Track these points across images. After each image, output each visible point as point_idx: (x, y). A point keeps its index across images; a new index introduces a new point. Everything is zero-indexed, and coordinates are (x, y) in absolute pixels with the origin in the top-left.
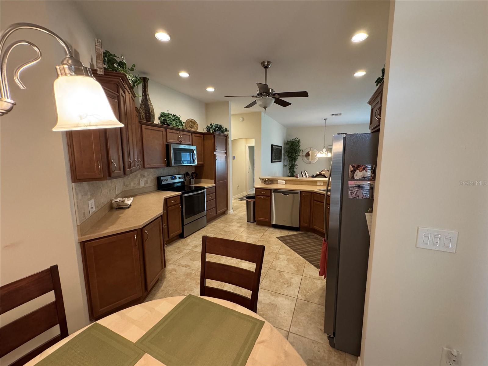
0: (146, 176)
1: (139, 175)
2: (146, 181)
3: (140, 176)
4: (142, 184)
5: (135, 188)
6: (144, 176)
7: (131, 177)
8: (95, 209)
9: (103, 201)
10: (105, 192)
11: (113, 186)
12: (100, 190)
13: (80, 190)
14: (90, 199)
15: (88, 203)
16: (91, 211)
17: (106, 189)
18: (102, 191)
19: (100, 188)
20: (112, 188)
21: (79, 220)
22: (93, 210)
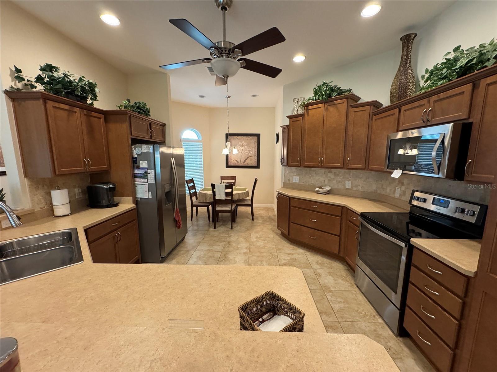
2: (403, 191)
3: (398, 182)
4: (397, 193)
6: (403, 184)
7: (389, 181)
8: (298, 182)
9: (313, 182)
10: (319, 179)
11: (339, 179)
12: (311, 175)
13: (288, 169)
14: (296, 176)
15: (293, 177)
16: (294, 181)
17: (322, 177)
18: (313, 176)
19: (311, 174)
20: (337, 180)
21: (284, 181)
22: (296, 182)
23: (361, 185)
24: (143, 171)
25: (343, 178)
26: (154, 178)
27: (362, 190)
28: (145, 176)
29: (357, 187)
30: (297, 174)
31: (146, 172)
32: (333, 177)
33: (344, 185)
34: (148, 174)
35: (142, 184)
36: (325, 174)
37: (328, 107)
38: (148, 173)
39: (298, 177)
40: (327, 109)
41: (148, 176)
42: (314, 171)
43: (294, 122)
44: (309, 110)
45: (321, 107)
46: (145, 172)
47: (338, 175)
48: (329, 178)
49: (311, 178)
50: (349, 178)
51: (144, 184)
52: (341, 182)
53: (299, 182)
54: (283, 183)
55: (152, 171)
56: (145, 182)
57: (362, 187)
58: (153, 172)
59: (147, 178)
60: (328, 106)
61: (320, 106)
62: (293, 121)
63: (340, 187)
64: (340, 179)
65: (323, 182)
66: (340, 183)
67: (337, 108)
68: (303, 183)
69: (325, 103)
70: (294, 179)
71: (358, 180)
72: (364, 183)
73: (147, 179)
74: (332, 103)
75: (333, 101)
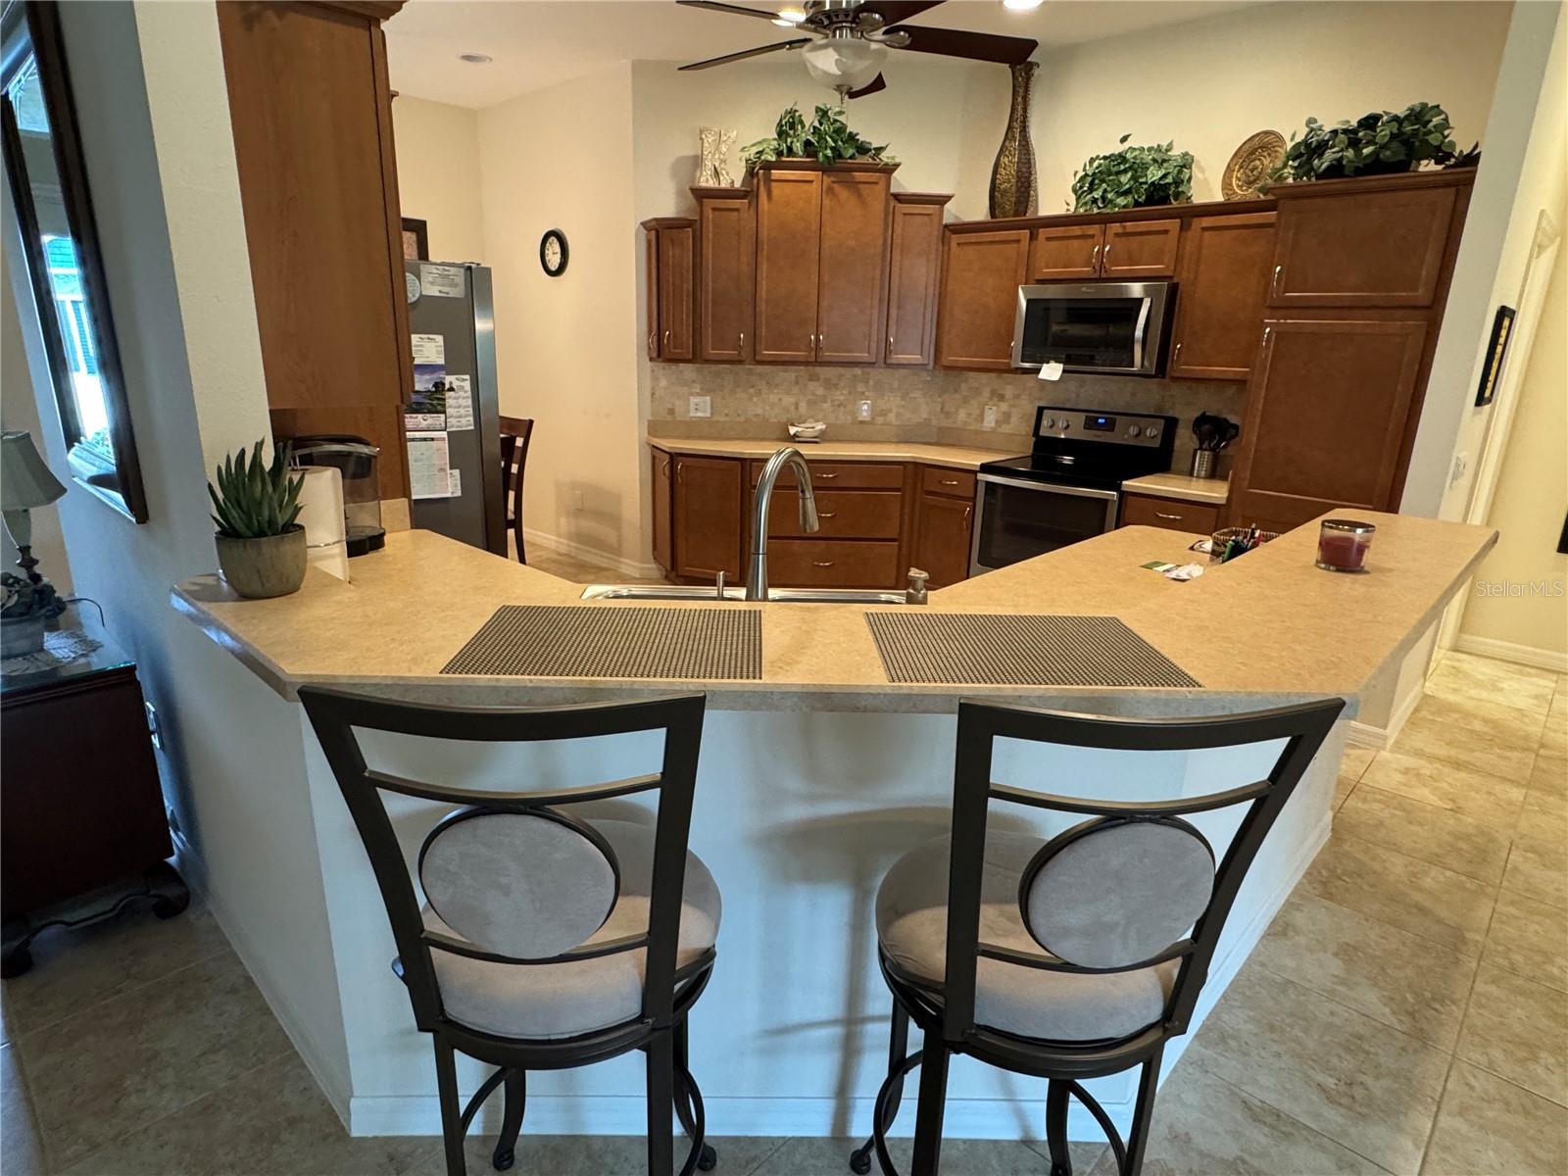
0: (1007, 397)
1: (986, 393)
2: (1004, 413)
3: (989, 395)
4: (990, 419)
5: (968, 428)
6: (1002, 398)
7: (965, 393)
8: (708, 415)
9: (760, 411)
10: (780, 399)
11: (839, 396)
12: (752, 390)
13: (666, 375)
14: (698, 394)
15: (689, 400)
16: (692, 414)
17: (788, 394)
18: (759, 393)
19: (753, 387)
20: (832, 401)
21: (652, 414)
22: (700, 414)
23: (895, 410)
24: (428, 381)
25: (850, 393)
26: (471, 409)
27: (897, 423)
28: (433, 400)
29: (886, 415)
30: (702, 389)
31: (439, 386)
32: (820, 391)
33: (854, 414)
34: (448, 394)
35: (425, 439)
36: (797, 383)
37: (835, 185)
38: (447, 386)
39: (708, 398)
40: (830, 190)
41: (449, 402)
42: (761, 376)
43: (717, 213)
44: (774, 184)
45: (812, 182)
46: (436, 385)
47: (836, 386)
48: (810, 397)
49: (755, 399)
50: (867, 393)
51: (433, 439)
52: (845, 407)
53: (712, 414)
54: (649, 421)
55: (464, 380)
56: (438, 427)
57: (898, 415)
58: (467, 385)
59: (444, 412)
60: (834, 182)
61: (810, 179)
62: (714, 209)
63: (843, 418)
64: (842, 398)
65: (792, 408)
66: (842, 409)
67: (860, 195)
68: (726, 415)
69: (824, 171)
70: (692, 407)
71: (889, 397)
72: (903, 403)
73: (442, 416)
74: (843, 176)
75: (850, 170)
